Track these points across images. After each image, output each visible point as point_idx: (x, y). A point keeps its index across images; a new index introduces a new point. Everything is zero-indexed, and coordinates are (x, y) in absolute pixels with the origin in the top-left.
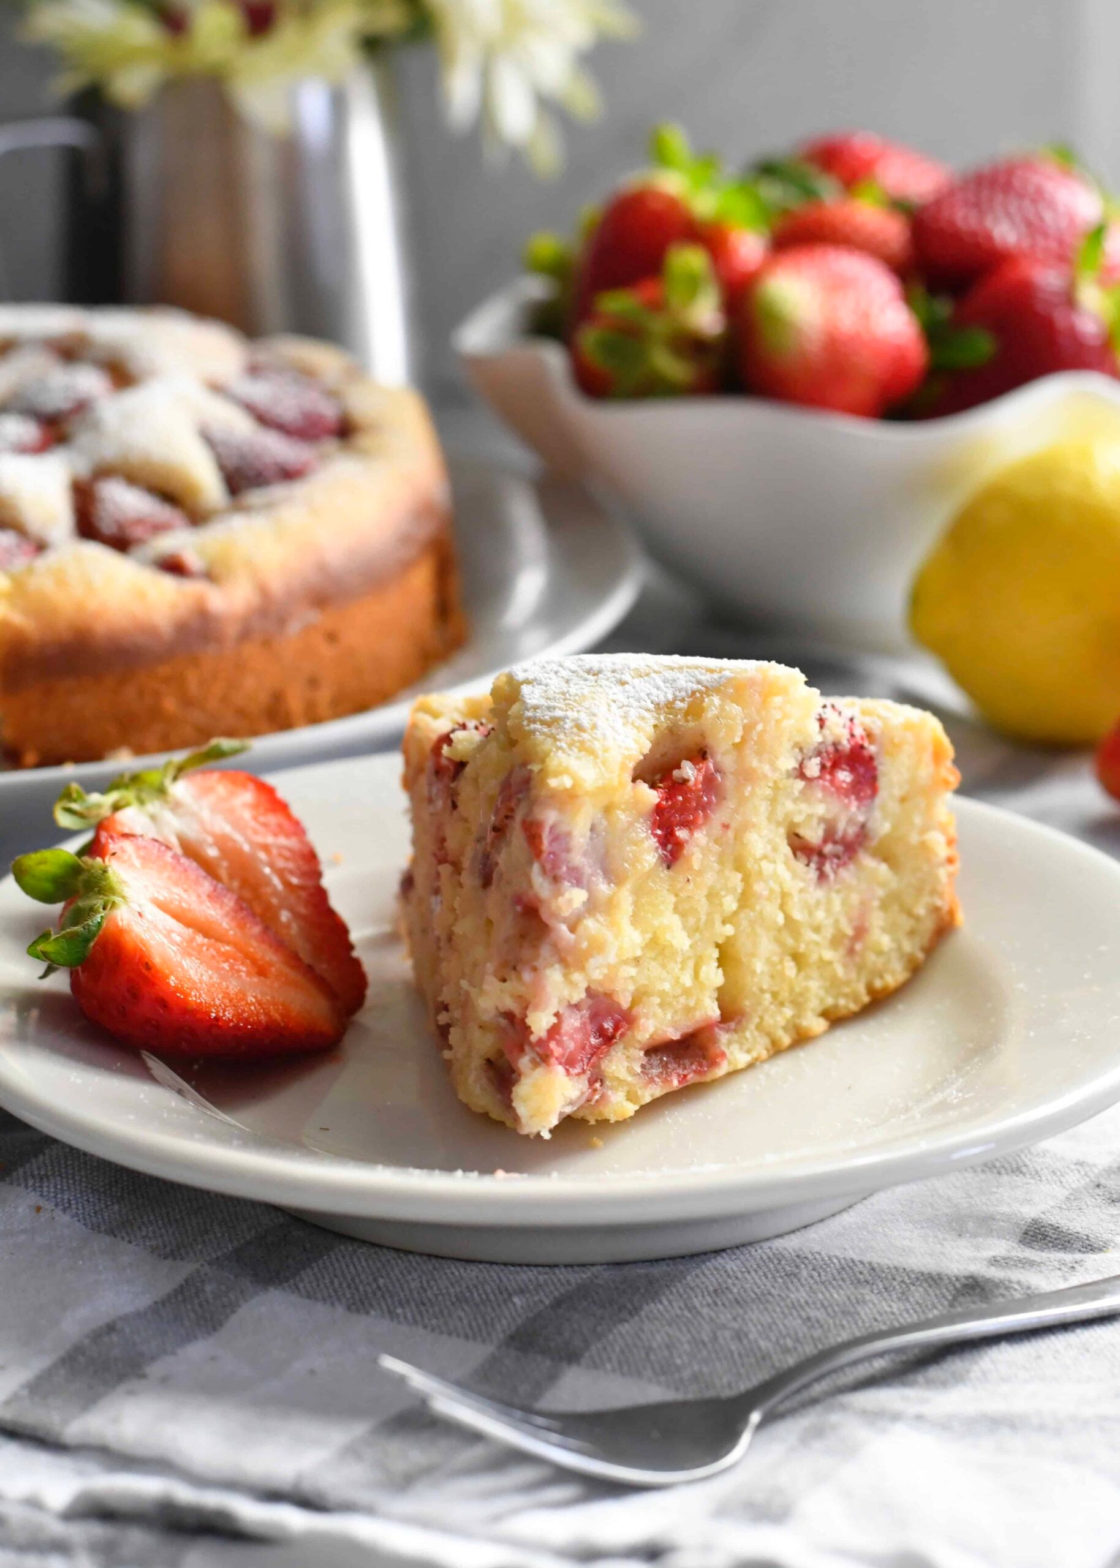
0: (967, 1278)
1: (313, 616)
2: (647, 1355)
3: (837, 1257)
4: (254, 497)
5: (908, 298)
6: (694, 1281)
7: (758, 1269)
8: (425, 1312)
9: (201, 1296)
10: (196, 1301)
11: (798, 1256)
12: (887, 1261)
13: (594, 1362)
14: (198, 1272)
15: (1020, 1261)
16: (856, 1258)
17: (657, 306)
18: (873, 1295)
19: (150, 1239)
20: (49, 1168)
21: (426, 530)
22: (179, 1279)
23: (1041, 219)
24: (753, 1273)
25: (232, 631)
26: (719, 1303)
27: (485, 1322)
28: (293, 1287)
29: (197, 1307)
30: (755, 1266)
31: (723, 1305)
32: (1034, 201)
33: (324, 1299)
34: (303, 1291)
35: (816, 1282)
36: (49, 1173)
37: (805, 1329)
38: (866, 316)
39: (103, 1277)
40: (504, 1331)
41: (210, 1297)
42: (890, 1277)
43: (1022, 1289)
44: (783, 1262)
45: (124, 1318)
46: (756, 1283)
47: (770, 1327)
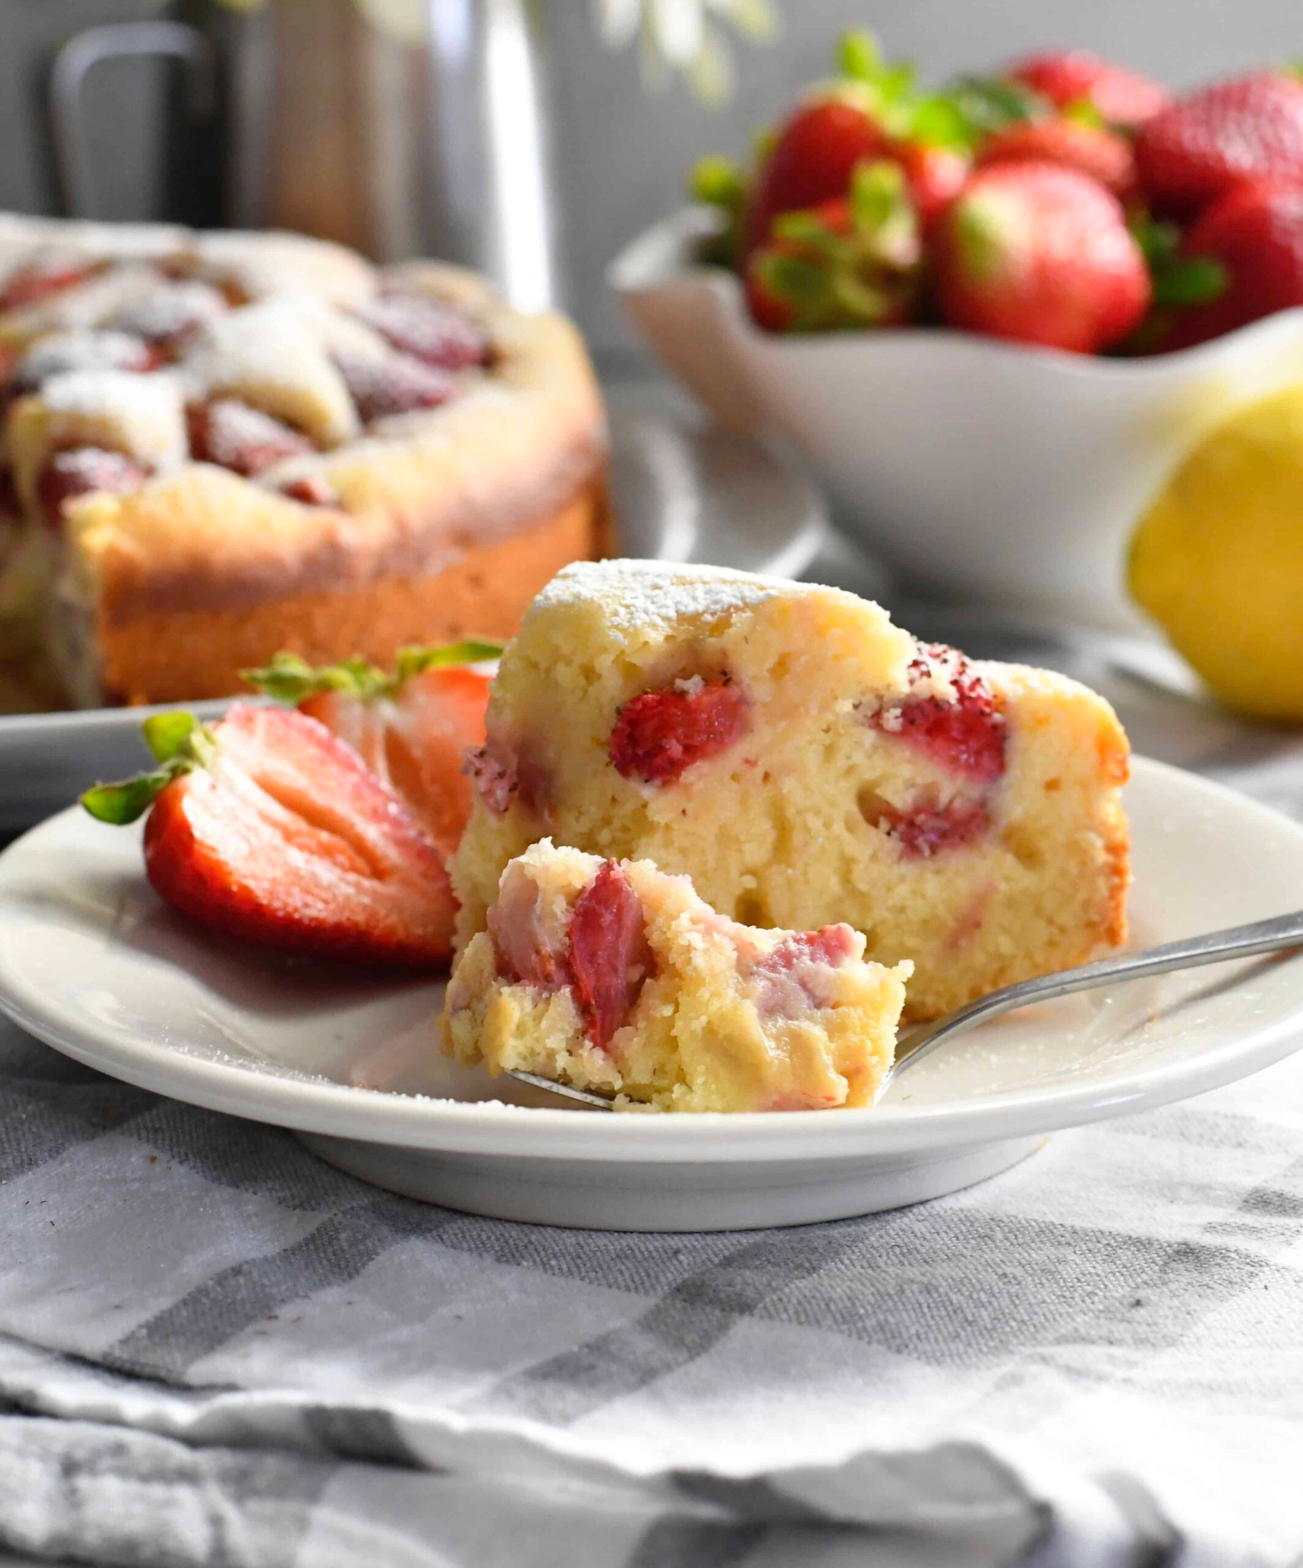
0: (1179, 1244)
1: (455, 556)
2: (827, 1305)
3: (1035, 1221)
4: (389, 425)
5: (1129, 222)
6: (878, 1241)
7: (948, 1231)
8: (581, 1265)
9: (335, 1242)
10: (330, 1250)
11: (992, 1219)
12: (1090, 1225)
13: (768, 1312)
14: (331, 1220)
15: (1238, 1227)
16: (1057, 1222)
17: (845, 230)
18: (1076, 1256)
19: (277, 1191)
20: (164, 1122)
21: (581, 470)
22: (310, 1228)
23: (1281, 141)
24: (943, 1235)
25: (364, 567)
26: (906, 1263)
27: (648, 1275)
28: (437, 1237)
29: (330, 1255)
30: (945, 1228)
31: (910, 1264)
32: (1272, 121)
33: (470, 1250)
34: (449, 1243)
35: (1012, 1244)
36: (165, 1127)
37: (1001, 1284)
38: (1081, 241)
39: (227, 1224)
40: (669, 1284)
41: (344, 1244)
42: (1094, 1240)
43: (1241, 1258)
44: (976, 1224)
45: (253, 1262)
46: (945, 1244)
47: (962, 1281)
